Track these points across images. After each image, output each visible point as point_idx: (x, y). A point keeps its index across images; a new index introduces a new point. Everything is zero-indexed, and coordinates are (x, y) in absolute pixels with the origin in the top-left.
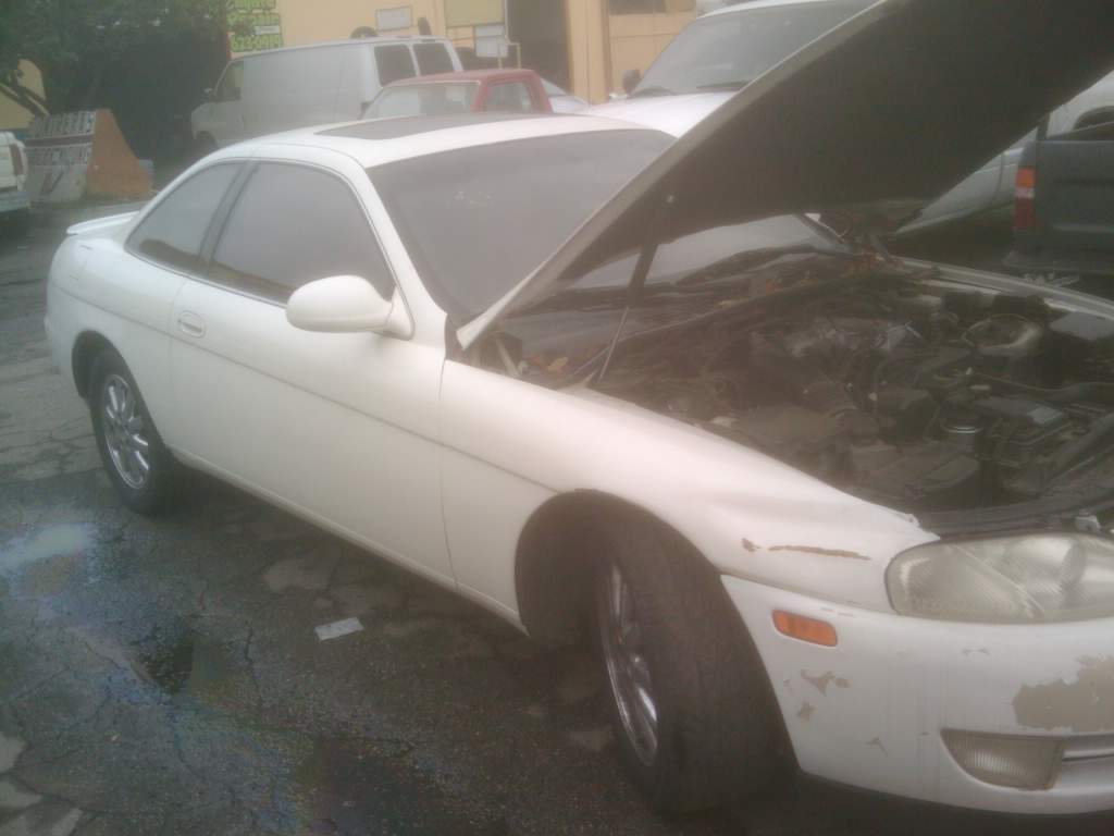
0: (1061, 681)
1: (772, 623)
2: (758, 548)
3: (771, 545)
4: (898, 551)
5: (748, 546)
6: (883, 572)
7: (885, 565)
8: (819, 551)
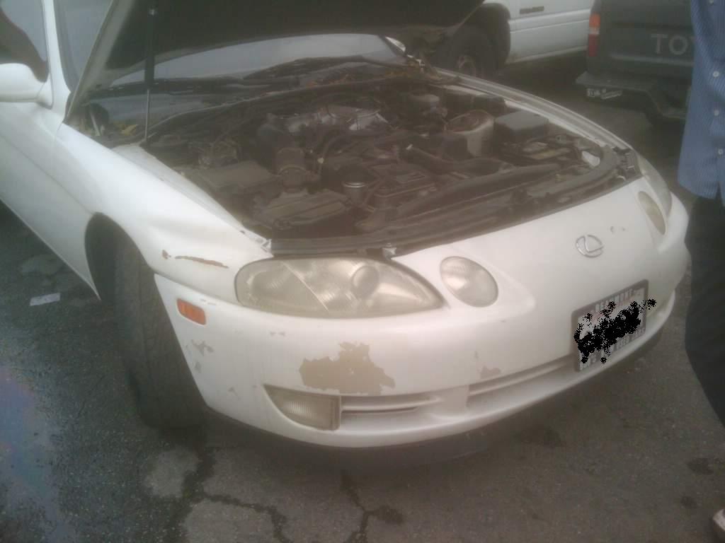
0: (328, 358)
1: (176, 306)
2: (170, 256)
3: (177, 255)
4: (245, 263)
5: (165, 255)
6: (234, 275)
7: (236, 272)
8: (201, 261)
